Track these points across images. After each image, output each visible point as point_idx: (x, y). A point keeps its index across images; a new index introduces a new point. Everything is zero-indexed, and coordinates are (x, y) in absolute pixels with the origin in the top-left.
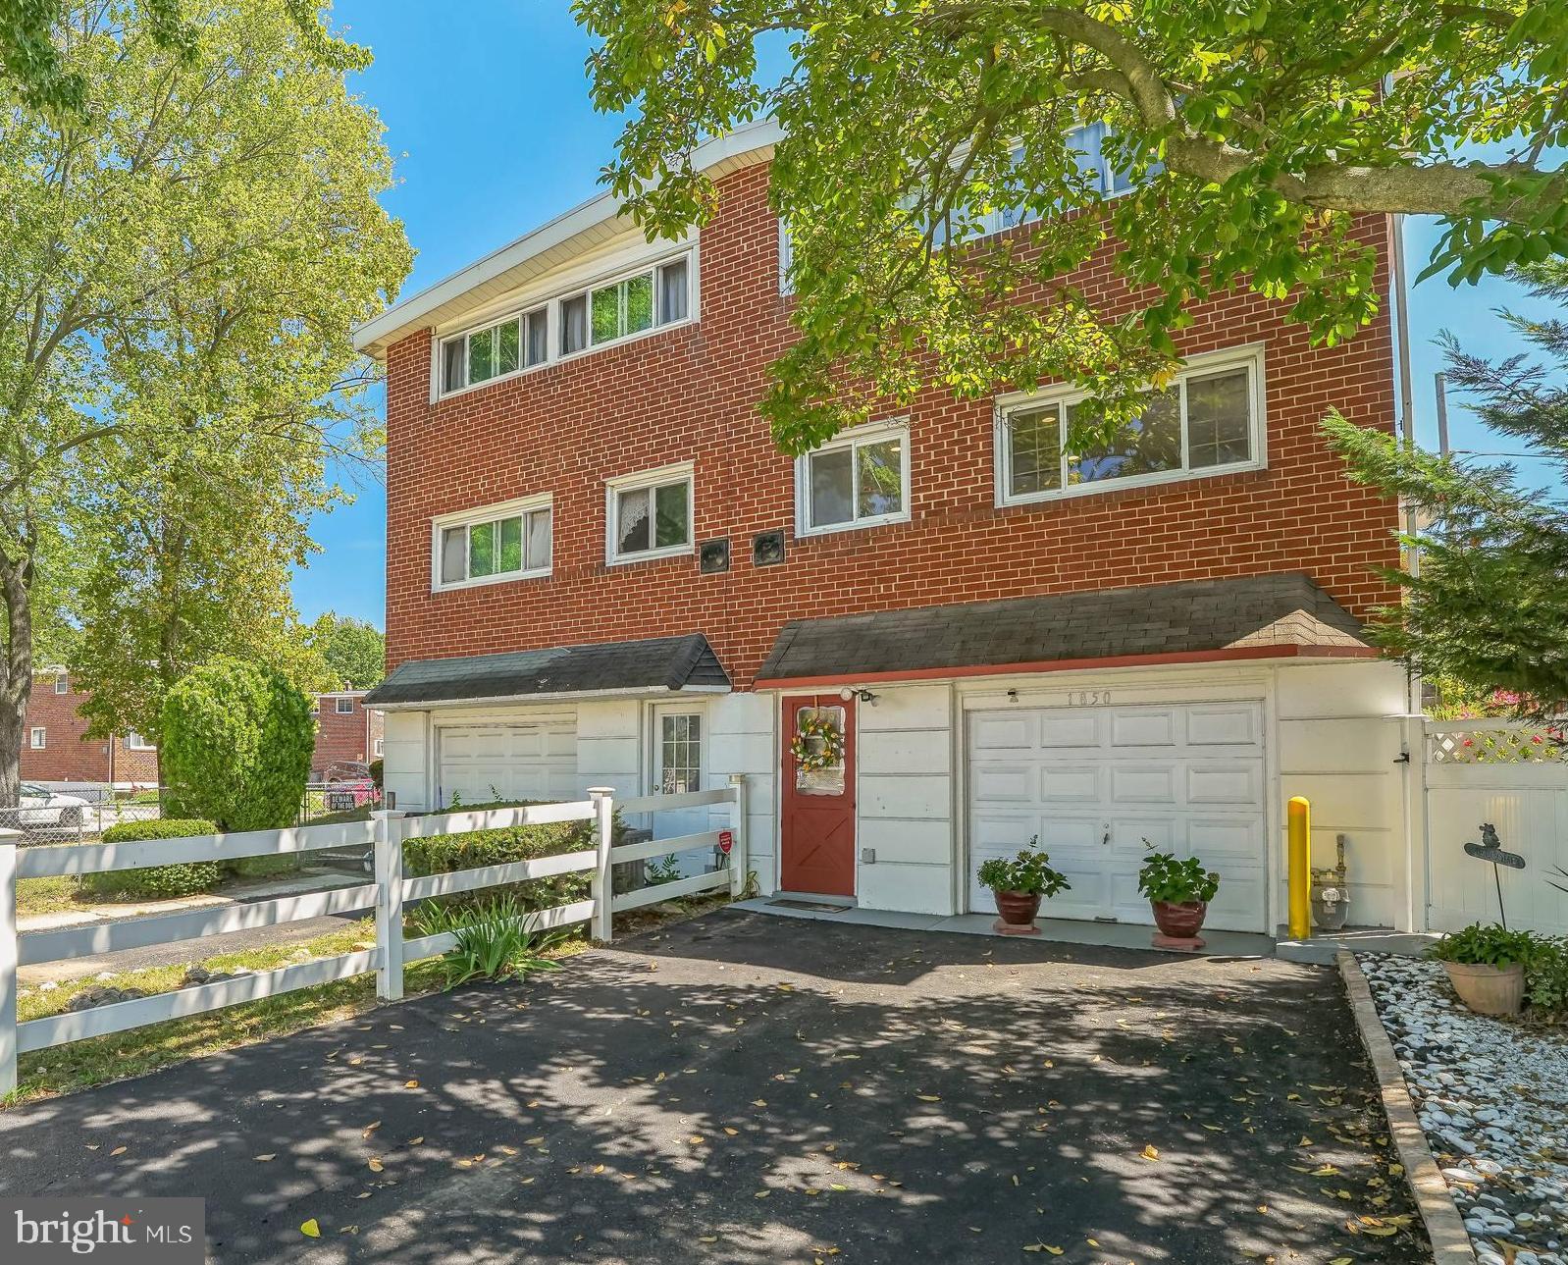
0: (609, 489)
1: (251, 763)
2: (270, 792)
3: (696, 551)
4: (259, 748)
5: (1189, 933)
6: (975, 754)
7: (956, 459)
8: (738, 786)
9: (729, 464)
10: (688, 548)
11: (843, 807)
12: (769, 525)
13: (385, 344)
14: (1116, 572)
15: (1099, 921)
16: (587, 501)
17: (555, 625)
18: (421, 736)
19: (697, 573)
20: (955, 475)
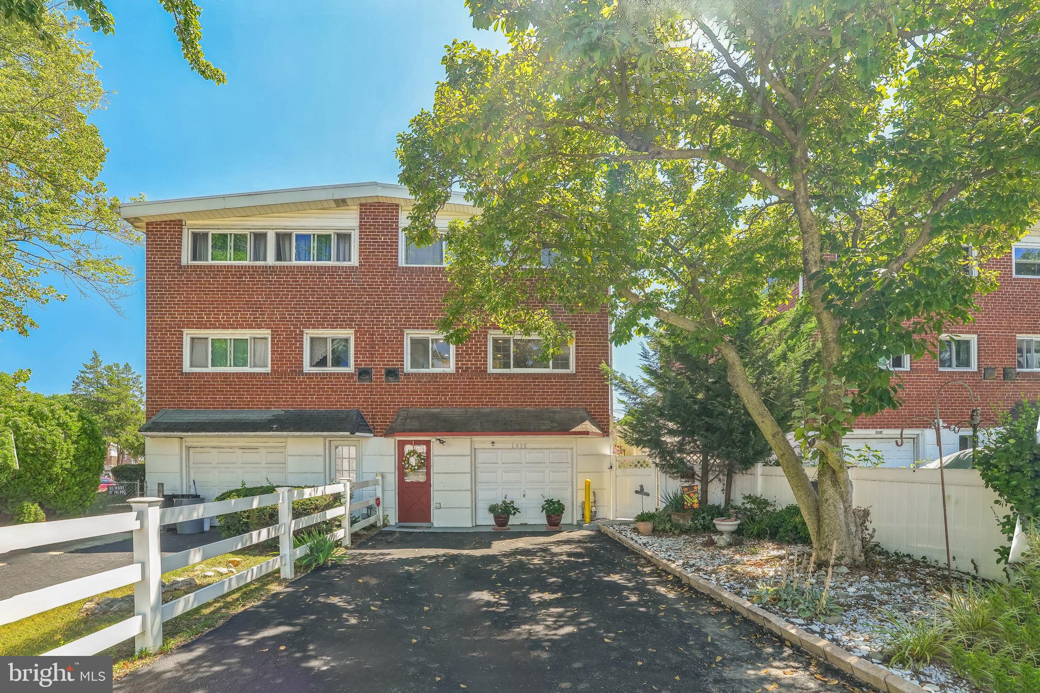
0: (305, 335)
1: (68, 466)
2: (82, 484)
3: (355, 371)
4: (74, 456)
5: (557, 525)
6: (478, 465)
7: (474, 351)
8: (380, 478)
9: (372, 335)
10: (351, 369)
11: (426, 486)
12: (392, 365)
13: (146, 220)
14: (530, 402)
15: (522, 524)
16: (293, 338)
17: (273, 398)
18: (177, 451)
19: (356, 382)
20: (473, 357)
